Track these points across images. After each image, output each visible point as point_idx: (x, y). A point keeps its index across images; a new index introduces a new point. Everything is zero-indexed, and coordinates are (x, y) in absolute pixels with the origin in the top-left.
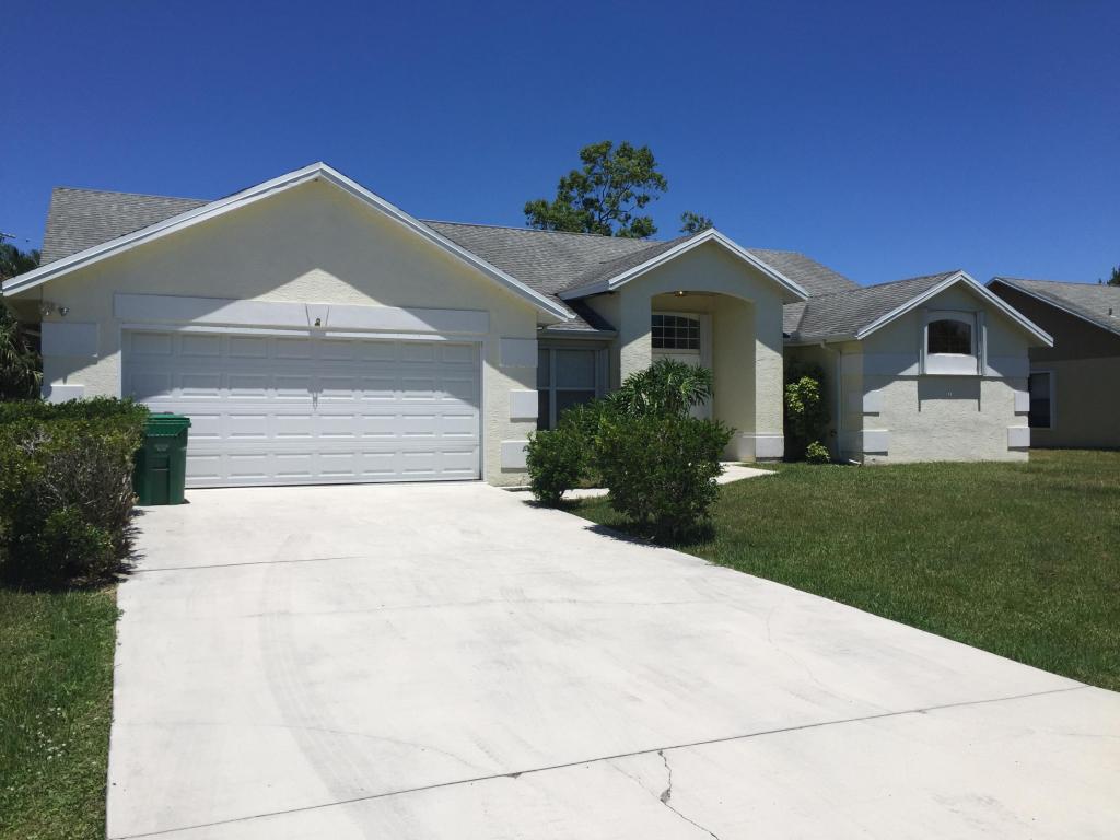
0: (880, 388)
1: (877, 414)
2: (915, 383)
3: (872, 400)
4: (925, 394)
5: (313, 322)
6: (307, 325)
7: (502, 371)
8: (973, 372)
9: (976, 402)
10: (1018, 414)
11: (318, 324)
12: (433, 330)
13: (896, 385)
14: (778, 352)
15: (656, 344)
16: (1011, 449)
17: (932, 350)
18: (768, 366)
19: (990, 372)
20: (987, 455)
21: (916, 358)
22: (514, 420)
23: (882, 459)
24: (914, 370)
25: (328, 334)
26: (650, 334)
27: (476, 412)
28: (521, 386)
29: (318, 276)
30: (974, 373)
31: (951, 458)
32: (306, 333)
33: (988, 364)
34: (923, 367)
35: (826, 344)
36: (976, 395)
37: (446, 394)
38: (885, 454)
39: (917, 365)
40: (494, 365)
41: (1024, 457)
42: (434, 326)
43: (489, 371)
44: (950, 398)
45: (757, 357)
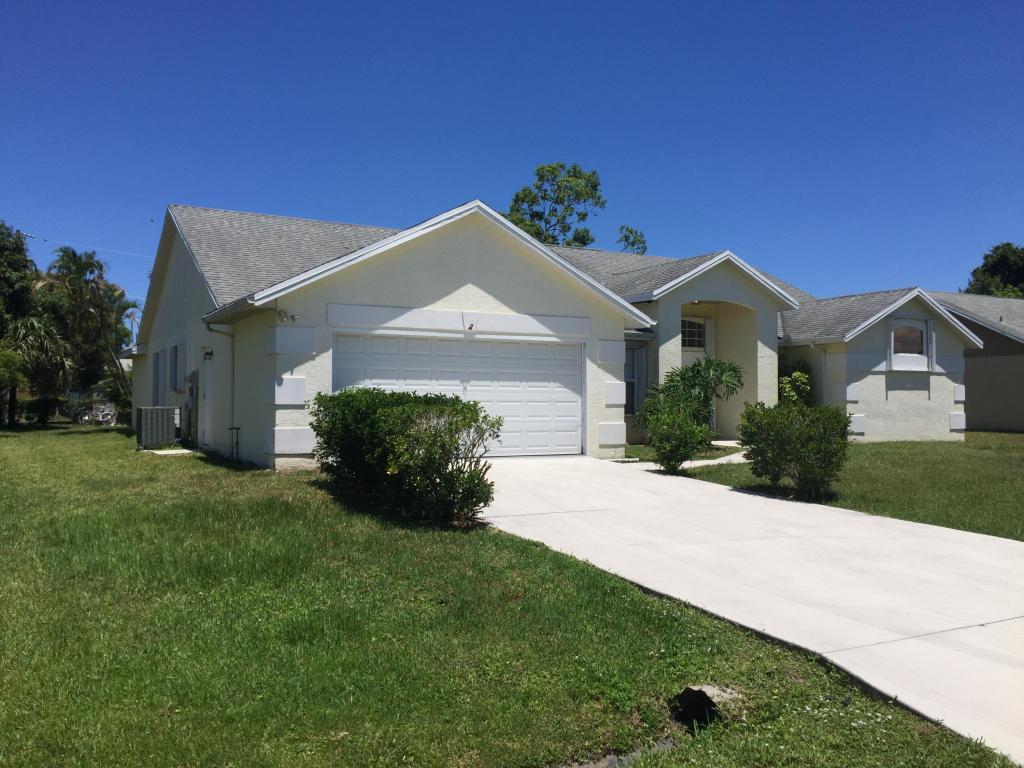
0: (858, 381)
1: (856, 402)
2: (883, 377)
3: (854, 391)
4: (890, 386)
5: (467, 328)
6: (462, 329)
7: (600, 366)
8: (924, 369)
9: (927, 392)
10: (956, 402)
11: (470, 328)
12: (551, 333)
13: (870, 379)
14: (774, 350)
15: (684, 344)
16: (952, 431)
17: (897, 351)
18: (767, 361)
19: (938, 369)
20: (935, 436)
21: (884, 356)
22: (608, 406)
23: (860, 439)
24: (882, 367)
25: (477, 336)
26: (680, 336)
27: (578, 399)
28: (613, 378)
29: (470, 291)
30: (926, 369)
31: (910, 437)
32: (461, 336)
33: (937, 363)
34: (890, 364)
35: (814, 345)
36: (926, 386)
37: (557, 384)
38: (862, 434)
39: (885, 363)
40: (594, 361)
41: (961, 437)
42: (552, 330)
43: (591, 367)
44: (908, 389)
45: (759, 355)
